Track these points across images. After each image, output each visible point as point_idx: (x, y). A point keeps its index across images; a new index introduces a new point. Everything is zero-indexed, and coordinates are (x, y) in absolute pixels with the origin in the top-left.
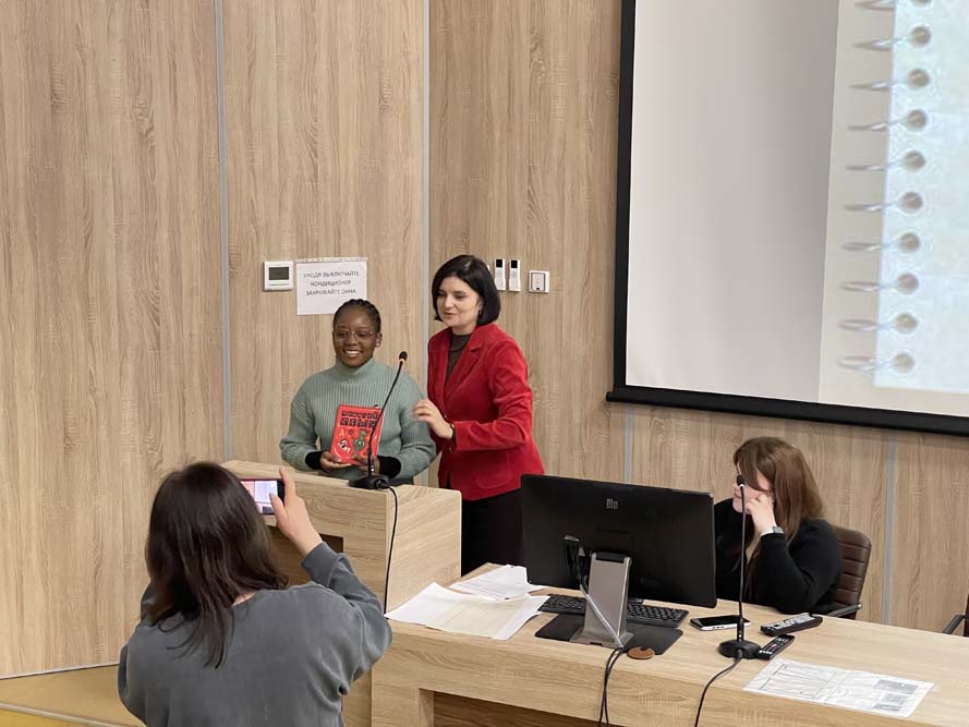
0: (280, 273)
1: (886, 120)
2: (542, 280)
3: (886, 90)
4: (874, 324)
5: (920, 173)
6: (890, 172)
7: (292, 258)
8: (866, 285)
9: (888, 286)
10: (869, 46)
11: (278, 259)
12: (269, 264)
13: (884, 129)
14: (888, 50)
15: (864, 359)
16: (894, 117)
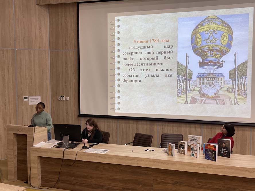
0: (26, 98)
1: (115, 74)
2: (68, 99)
3: (115, 70)
4: (115, 103)
5: (120, 81)
6: (116, 81)
7: (28, 96)
8: (114, 98)
9: (116, 98)
10: (112, 64)
11: (26, 96)
12: (24, 97)
13: (115, 75)
14: (114, 64)
15: (114, 109)
16: (116, 74)
